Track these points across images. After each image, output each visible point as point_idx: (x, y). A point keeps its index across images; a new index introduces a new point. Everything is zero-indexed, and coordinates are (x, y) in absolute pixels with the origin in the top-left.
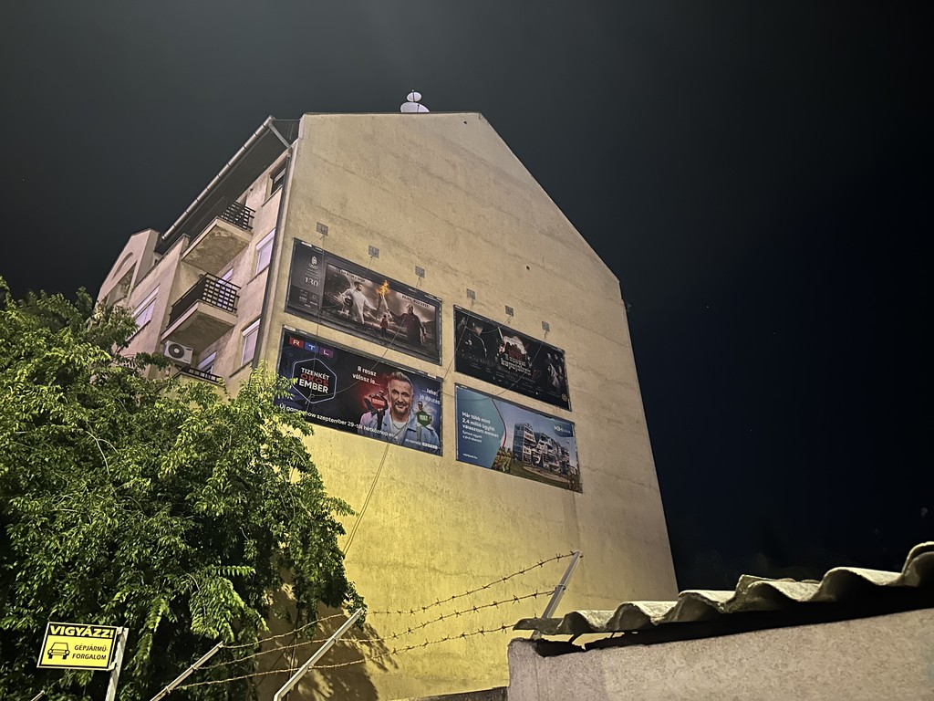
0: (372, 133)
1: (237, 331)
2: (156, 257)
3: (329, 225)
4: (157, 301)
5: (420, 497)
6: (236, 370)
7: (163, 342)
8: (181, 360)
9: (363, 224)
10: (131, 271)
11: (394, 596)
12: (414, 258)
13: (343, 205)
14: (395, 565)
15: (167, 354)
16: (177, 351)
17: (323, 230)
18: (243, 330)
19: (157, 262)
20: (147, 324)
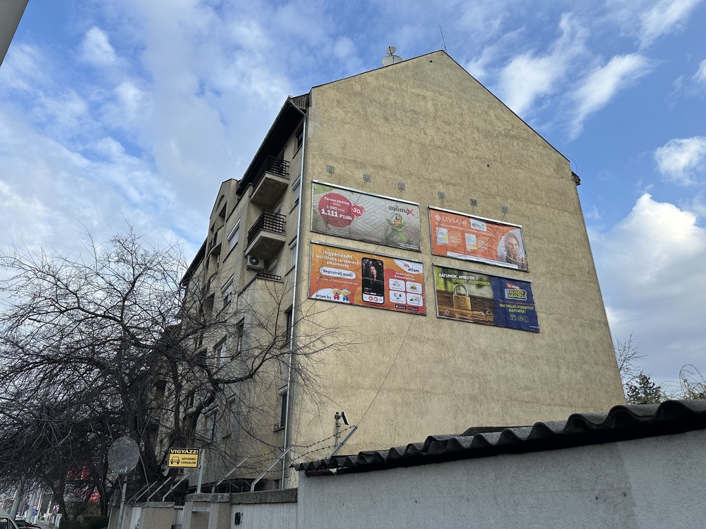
0: (360, 88)
1: (286, 245)
2: (237, 197)
3: (335, 165)
4: (240, 229)
5: (413, 344)
6: (289, 270)
7: (246, 257)
8: (258, 266)
9: (359, 160)
10: (225, 207)
11: (399, 409)
12: (396, 176)
13: (343, 149)
14: (399, 390)
15: (249, 264)
16: (254, 261)
17: (331, 170)
18: (289, 245)
19: (239, 200)
20: (236, 244)
